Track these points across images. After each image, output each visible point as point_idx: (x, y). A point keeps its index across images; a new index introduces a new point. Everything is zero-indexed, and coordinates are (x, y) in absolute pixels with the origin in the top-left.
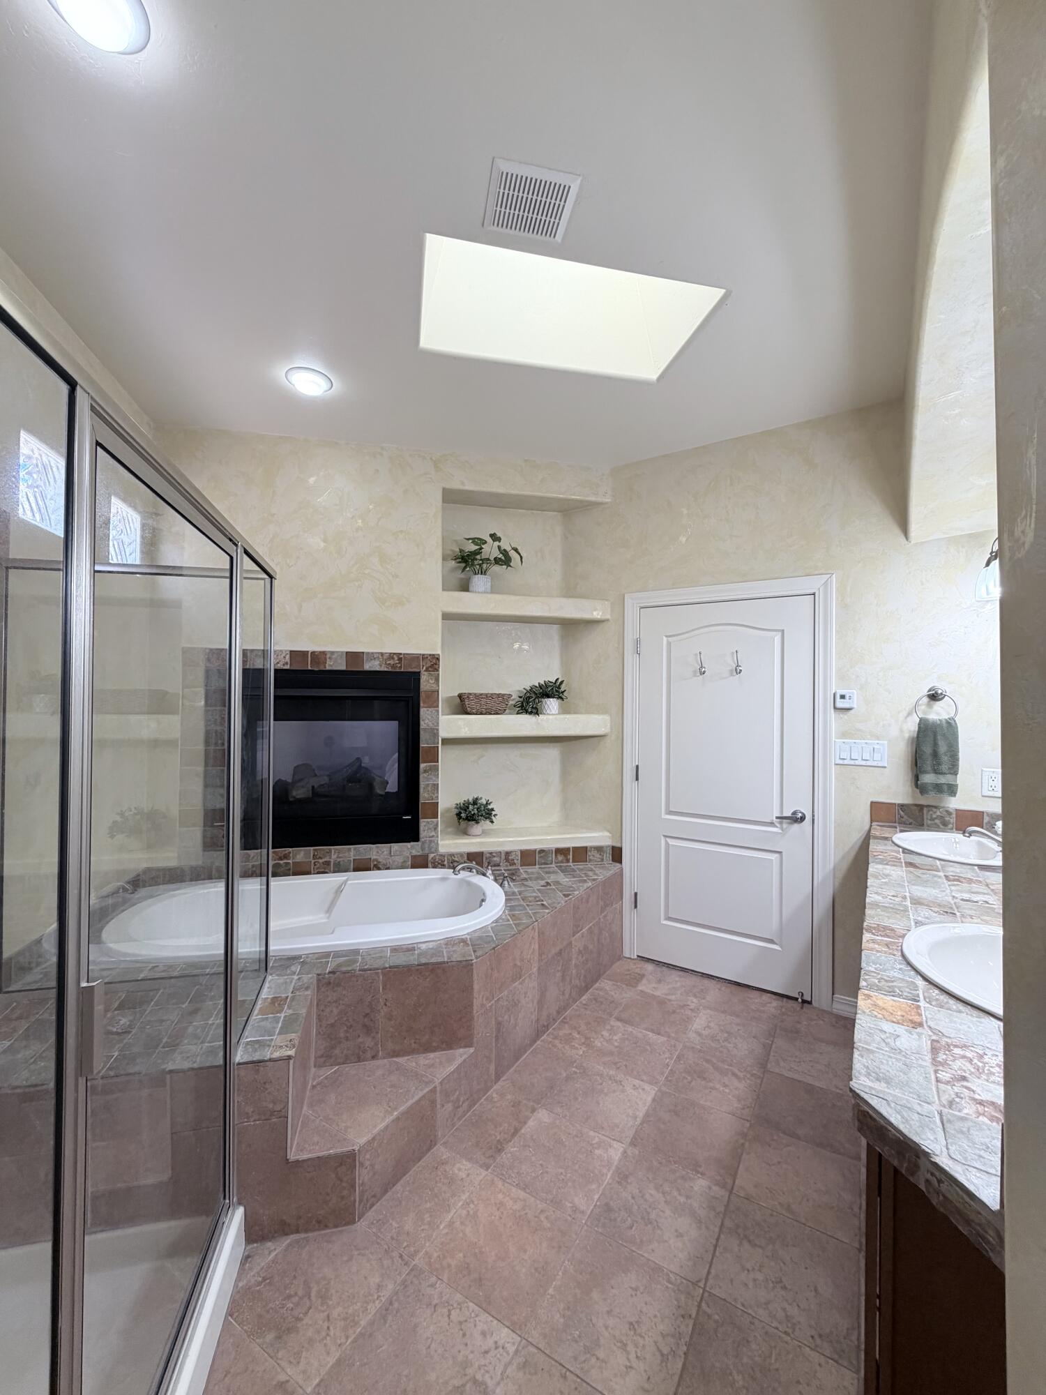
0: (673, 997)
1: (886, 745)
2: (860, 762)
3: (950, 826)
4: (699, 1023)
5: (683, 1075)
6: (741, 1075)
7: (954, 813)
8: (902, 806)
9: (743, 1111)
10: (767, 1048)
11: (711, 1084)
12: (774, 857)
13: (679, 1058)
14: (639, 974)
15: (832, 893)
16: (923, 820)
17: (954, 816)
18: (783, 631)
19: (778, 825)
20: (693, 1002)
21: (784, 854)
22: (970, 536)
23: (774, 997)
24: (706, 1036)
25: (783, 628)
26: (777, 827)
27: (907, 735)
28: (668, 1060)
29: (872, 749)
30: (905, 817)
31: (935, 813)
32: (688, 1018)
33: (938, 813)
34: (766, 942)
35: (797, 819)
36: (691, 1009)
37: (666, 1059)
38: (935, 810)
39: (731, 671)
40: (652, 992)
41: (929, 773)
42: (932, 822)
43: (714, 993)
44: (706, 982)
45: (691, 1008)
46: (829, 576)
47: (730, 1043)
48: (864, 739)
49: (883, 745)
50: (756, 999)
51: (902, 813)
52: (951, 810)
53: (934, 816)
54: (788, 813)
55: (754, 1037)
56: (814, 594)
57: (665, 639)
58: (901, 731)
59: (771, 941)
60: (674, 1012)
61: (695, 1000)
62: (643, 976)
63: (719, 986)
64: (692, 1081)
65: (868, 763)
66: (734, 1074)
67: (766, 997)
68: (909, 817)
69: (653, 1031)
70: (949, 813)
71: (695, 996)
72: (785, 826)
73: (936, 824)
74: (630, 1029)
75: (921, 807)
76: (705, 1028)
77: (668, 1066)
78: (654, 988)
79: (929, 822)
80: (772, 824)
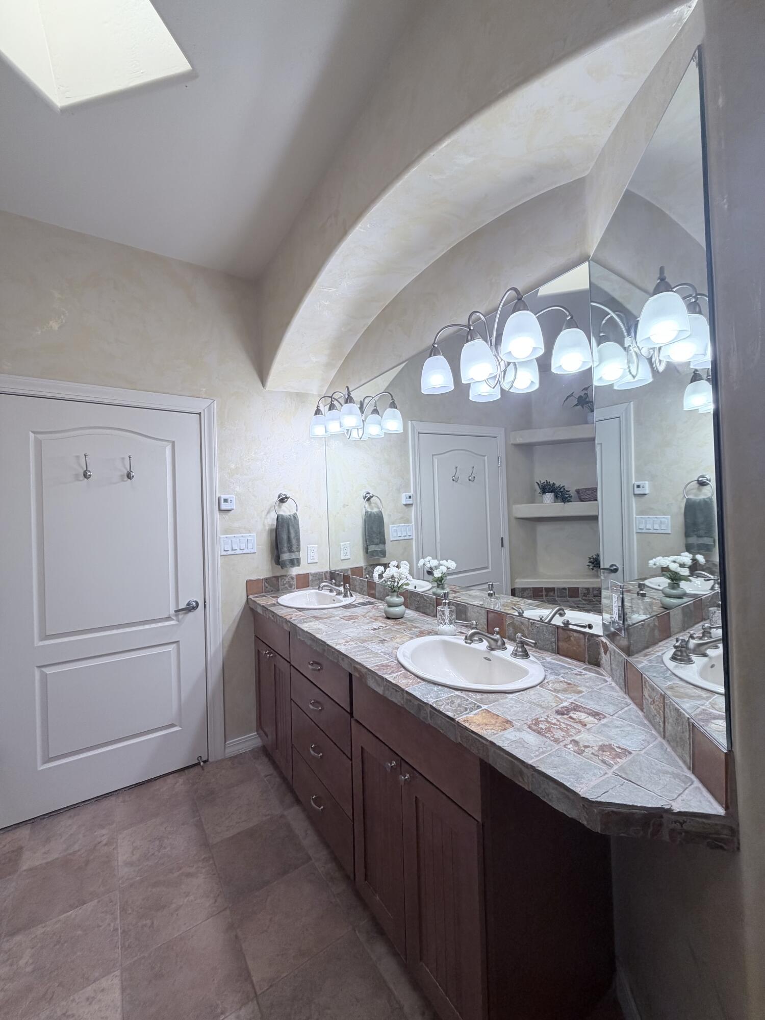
0: (76, 847)
1: (255, 536)
2: (238, 552)
3: (293, 587)
4: (123, 853)
5: (140, 924)
6: (192, 870)
7: (295, 578)
8: (266, 580)
9: (217, 904)
10: (199, 826)
11: (173, 906)
12: (172, 648)
13: (123, 910)
14: (13, 851)
15: (222, 660)
16: (279, 586)
17: (295, 580)
18: (173, 443)
19: (174, 618)
20: (103, 834)
21: (181, 643)
22: (297, 394)
23: (176, 775)
24: (139, 860)
25: (173, 440)
26: (174, 620)
27: (267, 528)
28: (112, 925)
29: (246, 540)
30: (269, 587)
31: (285, 580)
32: (107, 857)
33: (287, 580)
34: (165, 729)
35: (191, 608)
36: (106, 844)
37: (109, 925)
38: (285, 578)
39: (122, 476)
40: (45, 861)
41: (286, 553)
42: (284, 587)
43: (120, 809)
44: (105, 803)
45: (104, 842)
46: (212, 401)
47: (165, 848)
48: (241, 534)
49: (253, 536)
50: (163, 788)
51: (267, 585)
52: (293, 576)
53: (285, 582)
54: (183, 605)
55: (183, 824)
56: (200, 414)
57: (32, 435)
58: (264, 525)
59: (172, 725)
60: (87, 863)
61: (104, 832)
62: (21, 848)
63: (121, 799)
64: (153, 923)
65: (245, 551)
66: (189, 875)
67: (170, 780)
68: (271, 586)
69: (72, 907)
70: (292, 578)
71: (102, 827)
72: (180, 617)
73: (286, 587)
74: (39, 931)
75: (277, 578)
76: (132, 852)
77: (117, 930)
78: (45, 853)
79: (282, 587)
80: (169, 618)
